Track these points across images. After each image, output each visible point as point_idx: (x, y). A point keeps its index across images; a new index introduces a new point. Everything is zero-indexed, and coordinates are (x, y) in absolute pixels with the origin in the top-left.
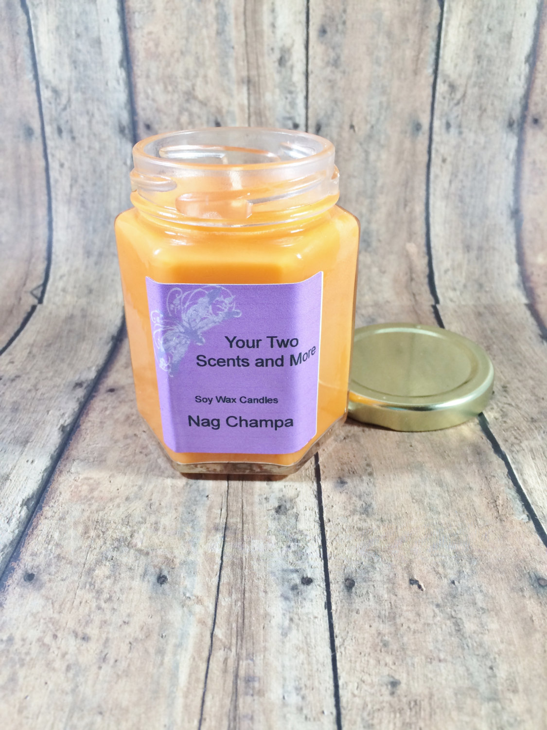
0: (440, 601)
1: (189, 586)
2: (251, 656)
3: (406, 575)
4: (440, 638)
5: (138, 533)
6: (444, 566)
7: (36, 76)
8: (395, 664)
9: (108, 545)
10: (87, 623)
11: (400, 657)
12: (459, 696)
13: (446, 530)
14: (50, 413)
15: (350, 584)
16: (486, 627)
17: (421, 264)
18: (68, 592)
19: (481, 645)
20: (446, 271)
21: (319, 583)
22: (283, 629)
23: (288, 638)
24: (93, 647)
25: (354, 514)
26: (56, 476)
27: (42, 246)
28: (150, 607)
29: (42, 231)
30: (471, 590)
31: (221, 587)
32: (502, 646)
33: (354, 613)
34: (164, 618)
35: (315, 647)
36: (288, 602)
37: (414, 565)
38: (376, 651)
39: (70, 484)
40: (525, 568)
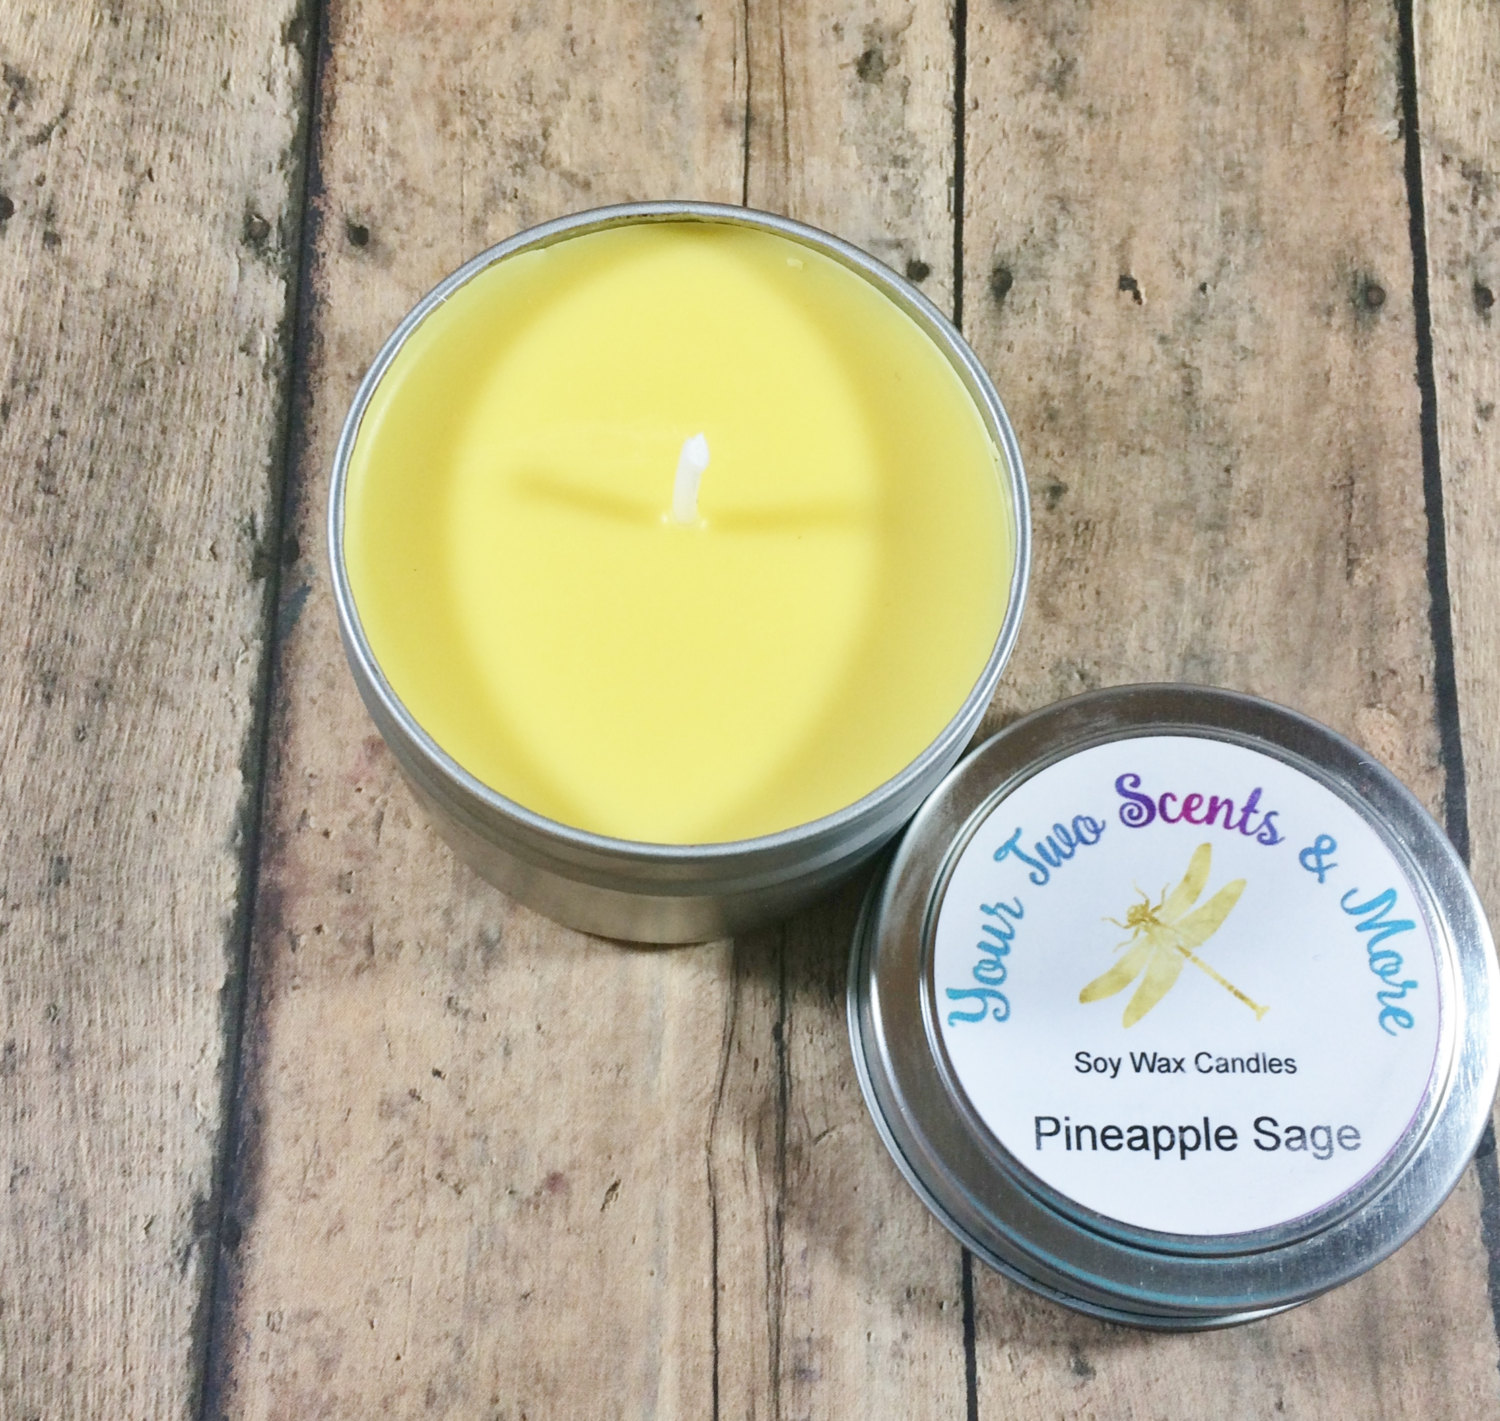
0: (1168, 330)
3: (1115, 266)
4: (1152, 408)
5: (558, 126)
6: (1194, 247)
8: (1063, 454)
9: (501, 160)
11: (1074, 441)
12: (1160, 518)
13: (1221, 152)
15: (1002, 282)
16: (1240, 389)
19: (1221, 425)
21: (941, 277)
25: (1032, 90)
30: (1234, 307)
32: (1258, 430)
33: (1003, 350)
37: (1135, 242)
38: (1034, 428)
40: (1352, 259)
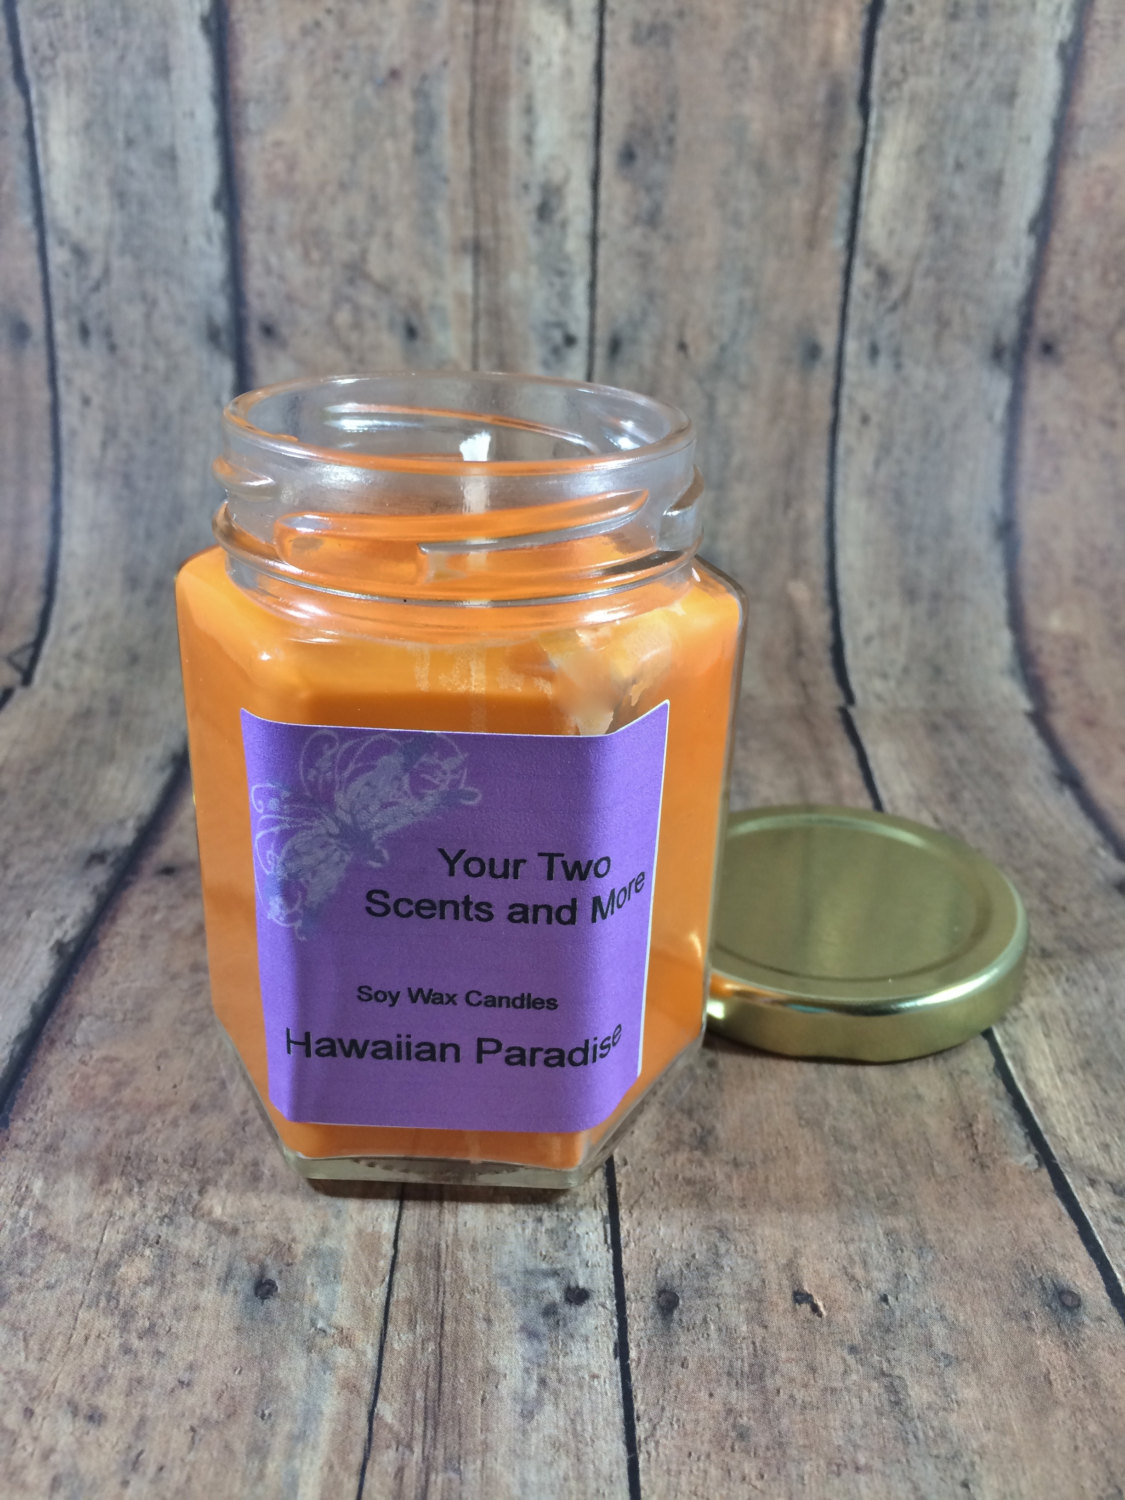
0: (857, 1339)
1: (322, 1306)
2: (454, 1464)
3: (785, 1282)
4: (858, 1419)
5: (216, 1183)
6: (865, 1263)
7: (39, 220)
8: (762, 1477)
9: (149, 1211)
10: (100, 1383)
11: (774, 1462)
13: (870, 1186)
14: (34, 915)
15: (667, 1302)
16: (953, 1396)
17: (817, 624)
18: (60, 1314)
19: (943, 1434)
20: (868, 640)
21: (602, 1300)
22: (525, 1402)
23: (534, 1423)
24: (112, 1436)
25: (677, 1149)
26: (41, 1052)
27: (37, 565)
28: (238, 1348)
29: (38, 534)
30: (922, 1316)
31: (392, 1309)
32: (987, 1438)
33: (677, 1367)
34: (268, 1374)
35: (593, 1441)
36: (535, 1342)
37: (803, 1261)
38: (723, 1449)
39: (70, 1071)
40: (1032, 1267)
